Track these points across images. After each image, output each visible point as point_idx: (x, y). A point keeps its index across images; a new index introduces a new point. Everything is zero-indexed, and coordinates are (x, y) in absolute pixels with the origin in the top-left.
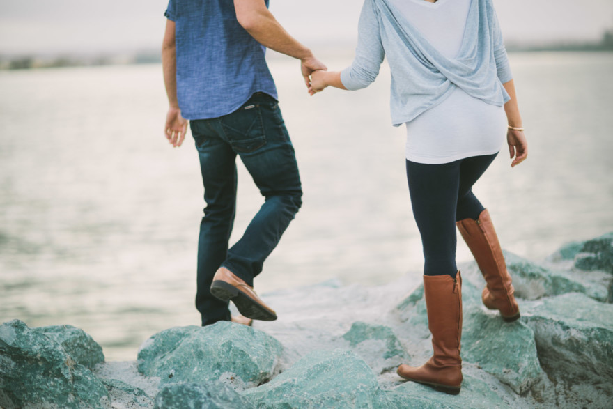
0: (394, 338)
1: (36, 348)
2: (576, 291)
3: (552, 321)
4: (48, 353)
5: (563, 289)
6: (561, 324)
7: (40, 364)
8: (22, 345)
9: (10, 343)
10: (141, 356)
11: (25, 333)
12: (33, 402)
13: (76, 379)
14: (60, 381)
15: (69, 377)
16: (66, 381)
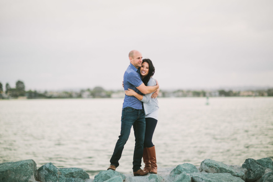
0: (157, 179)
1: (52, 169)
2: (229, 173)
3: (200, 178)
4: (54, 170)
5: (224, 171)
6: (202, 179)
7: (53, 173)
8: (49, 168)
9: (47, 168)
10: (95, 177)
11: (51, 166)
12: (48, 181)
13: (60, 177)
14: (56, 177)
15: (58, 176)
16: (57, 177)
